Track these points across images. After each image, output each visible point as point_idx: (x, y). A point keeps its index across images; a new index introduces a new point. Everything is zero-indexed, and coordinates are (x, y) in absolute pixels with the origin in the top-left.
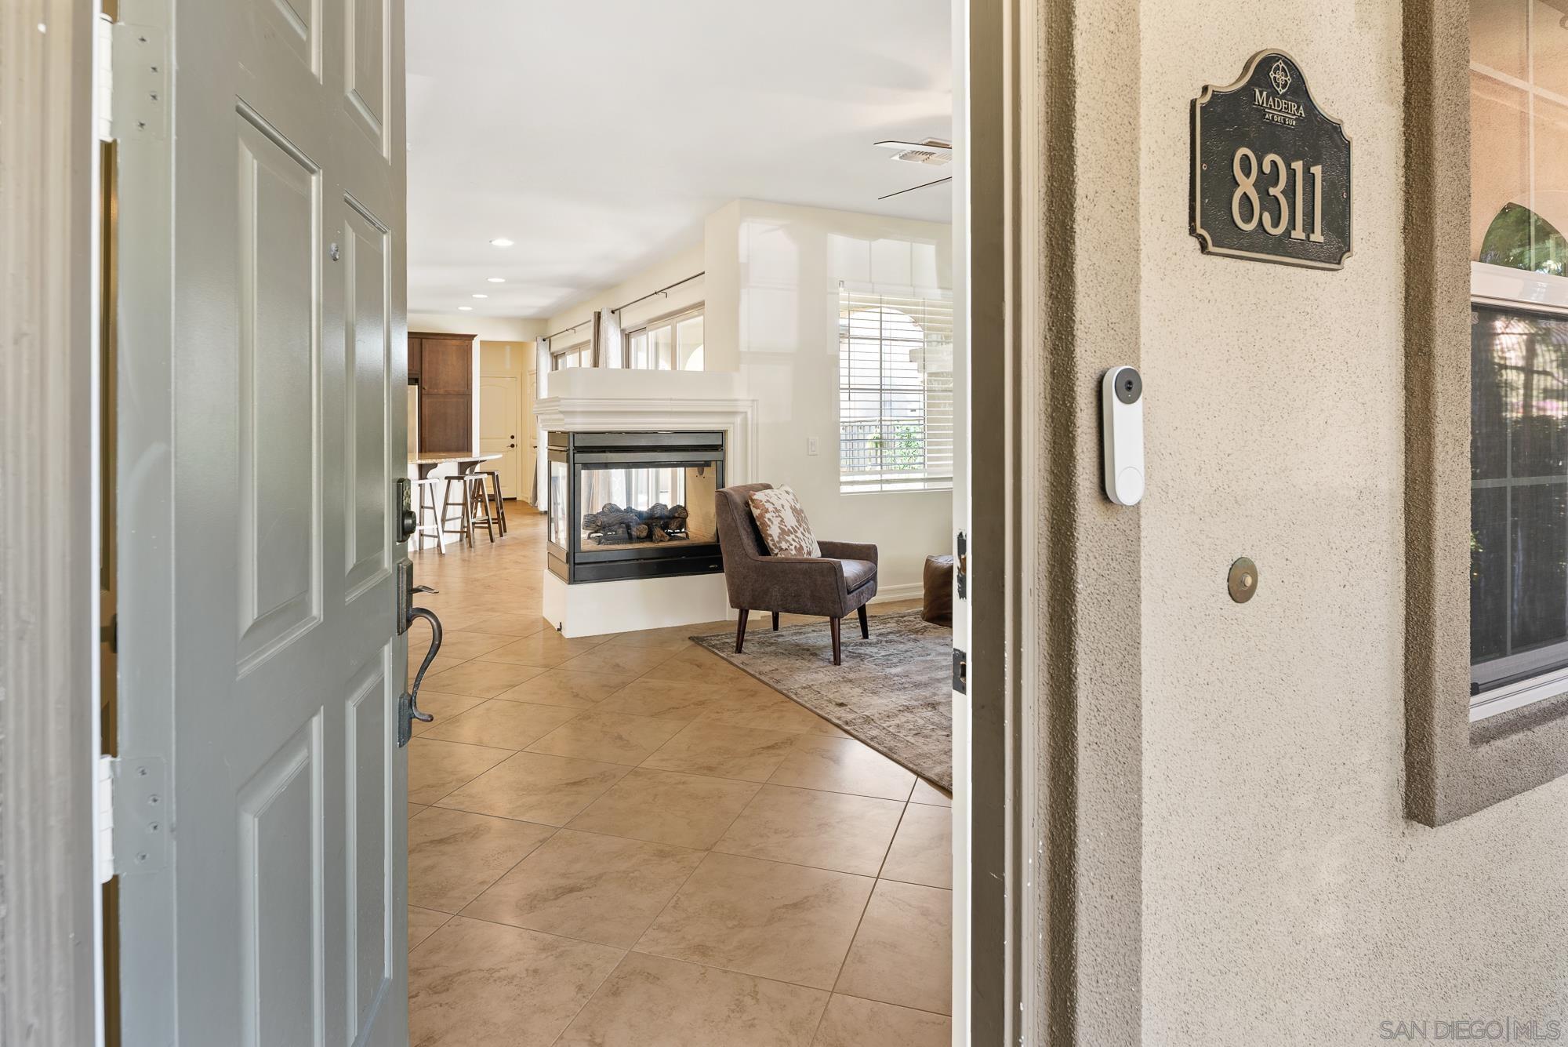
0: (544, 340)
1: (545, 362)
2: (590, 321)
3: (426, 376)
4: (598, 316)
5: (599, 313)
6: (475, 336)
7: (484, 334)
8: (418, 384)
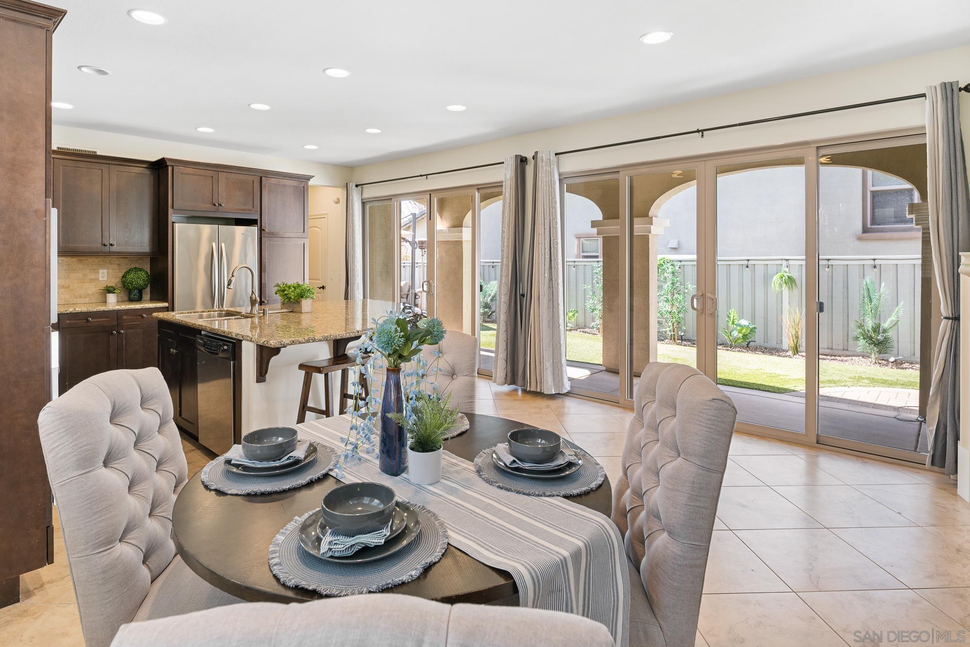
0: (357, 186)
1: (359, 207)
3: (266, 218)
6: (312, 177)
8: (256, 225)
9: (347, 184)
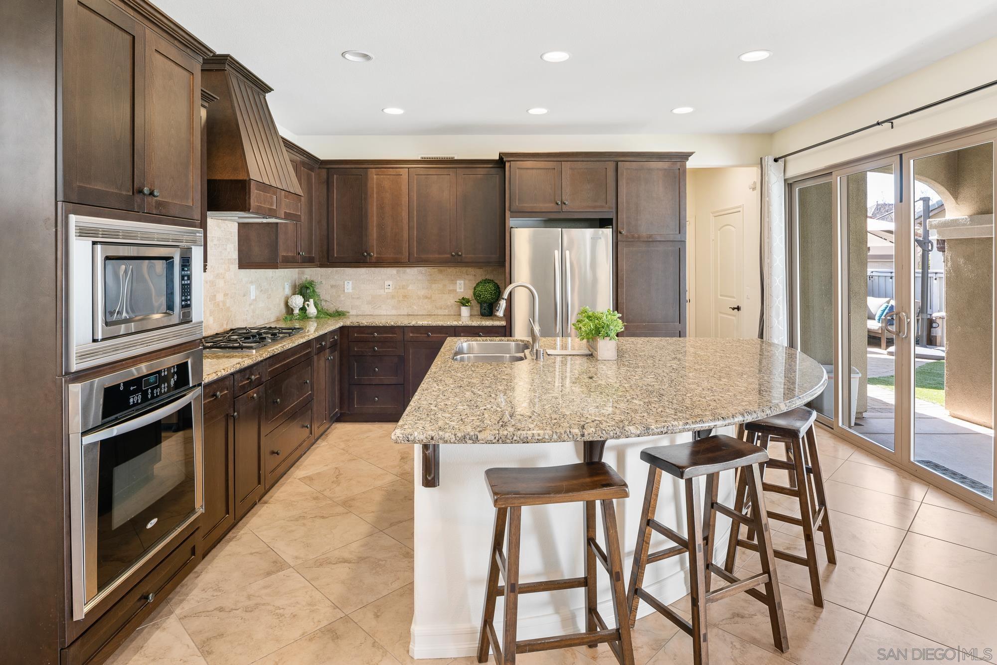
0: (776, 161)
1: (778, 191)
3: (623, 216)
8: (611, 226)
9: (761, 159)
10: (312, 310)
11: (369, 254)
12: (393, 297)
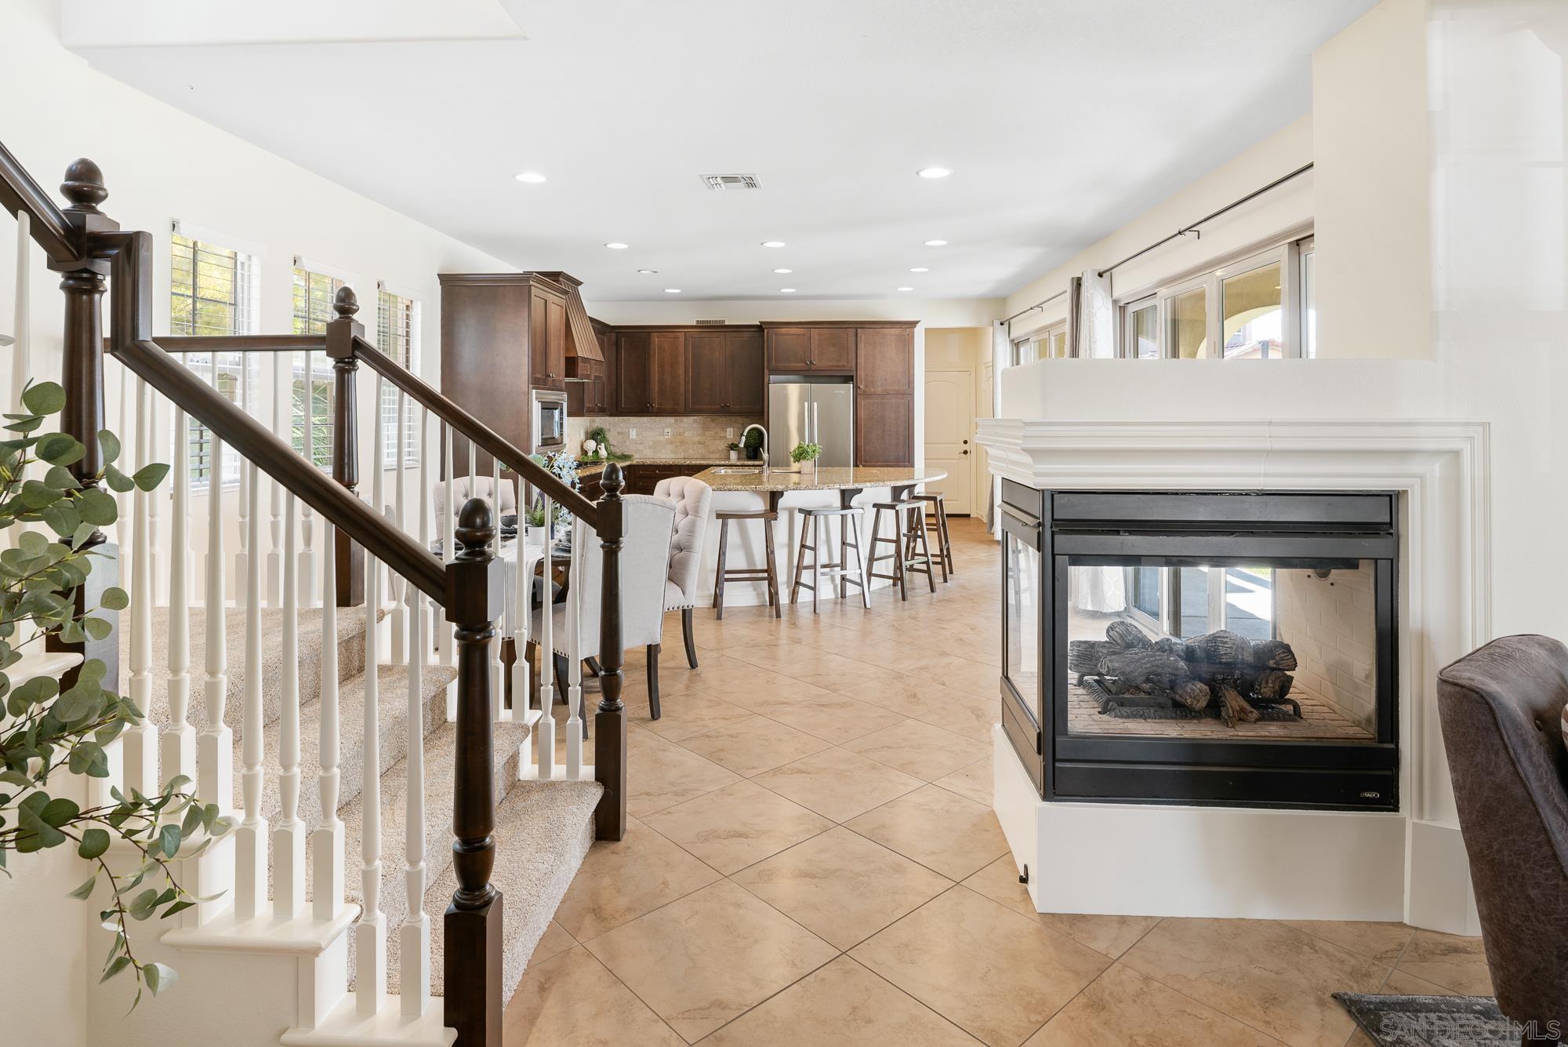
0: (1002, 324)
1: (1004, 351)
2: (1065, 292)
3: (861, 373)
4: (1078, 283)
5: (1079, 280)
6: (917, 322)
7: (929, 319)
8: (852, 383)
10: (603, 453)
11: (651, 405)
12: (671, 443)
